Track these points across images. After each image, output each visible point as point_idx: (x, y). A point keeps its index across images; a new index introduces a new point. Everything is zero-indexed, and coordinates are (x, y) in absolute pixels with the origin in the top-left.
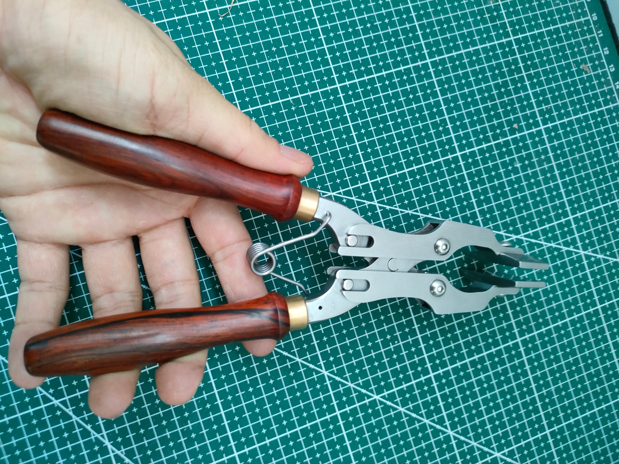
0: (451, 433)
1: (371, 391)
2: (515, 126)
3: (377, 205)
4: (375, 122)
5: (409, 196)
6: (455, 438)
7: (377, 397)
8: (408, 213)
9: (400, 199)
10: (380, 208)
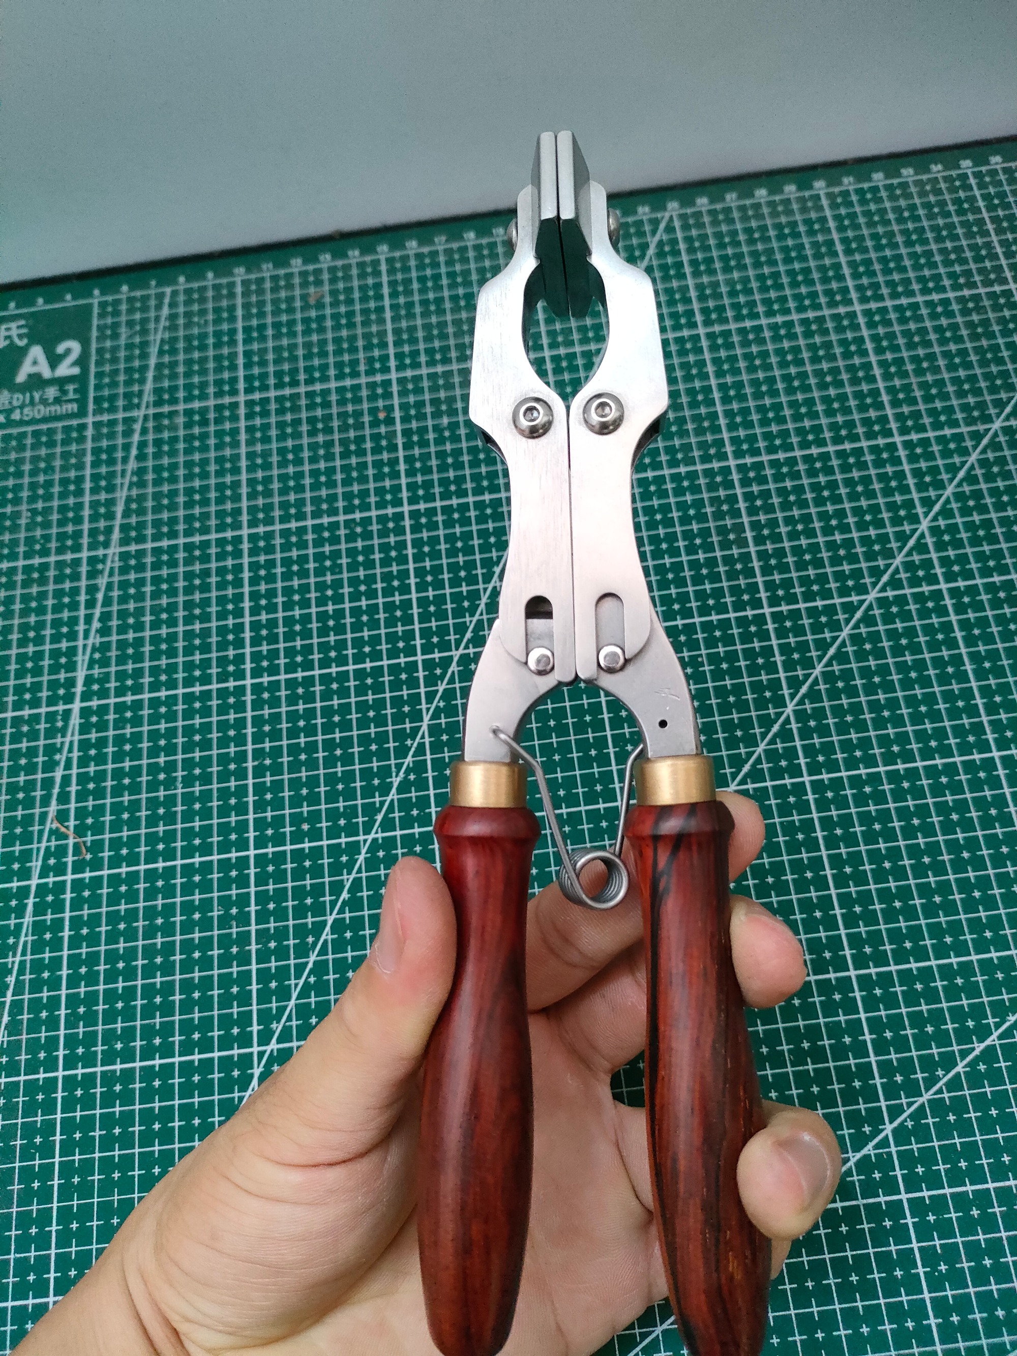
0: (873, 595)
1: (779, 715)
2: (382, 416)
3: (461, 651)
4: (323, 631)
5: (457, 598)
6: (883, 589)
7: (790, 708)
8: (486, 604)
9: (459, 612)
10: (467, 647)
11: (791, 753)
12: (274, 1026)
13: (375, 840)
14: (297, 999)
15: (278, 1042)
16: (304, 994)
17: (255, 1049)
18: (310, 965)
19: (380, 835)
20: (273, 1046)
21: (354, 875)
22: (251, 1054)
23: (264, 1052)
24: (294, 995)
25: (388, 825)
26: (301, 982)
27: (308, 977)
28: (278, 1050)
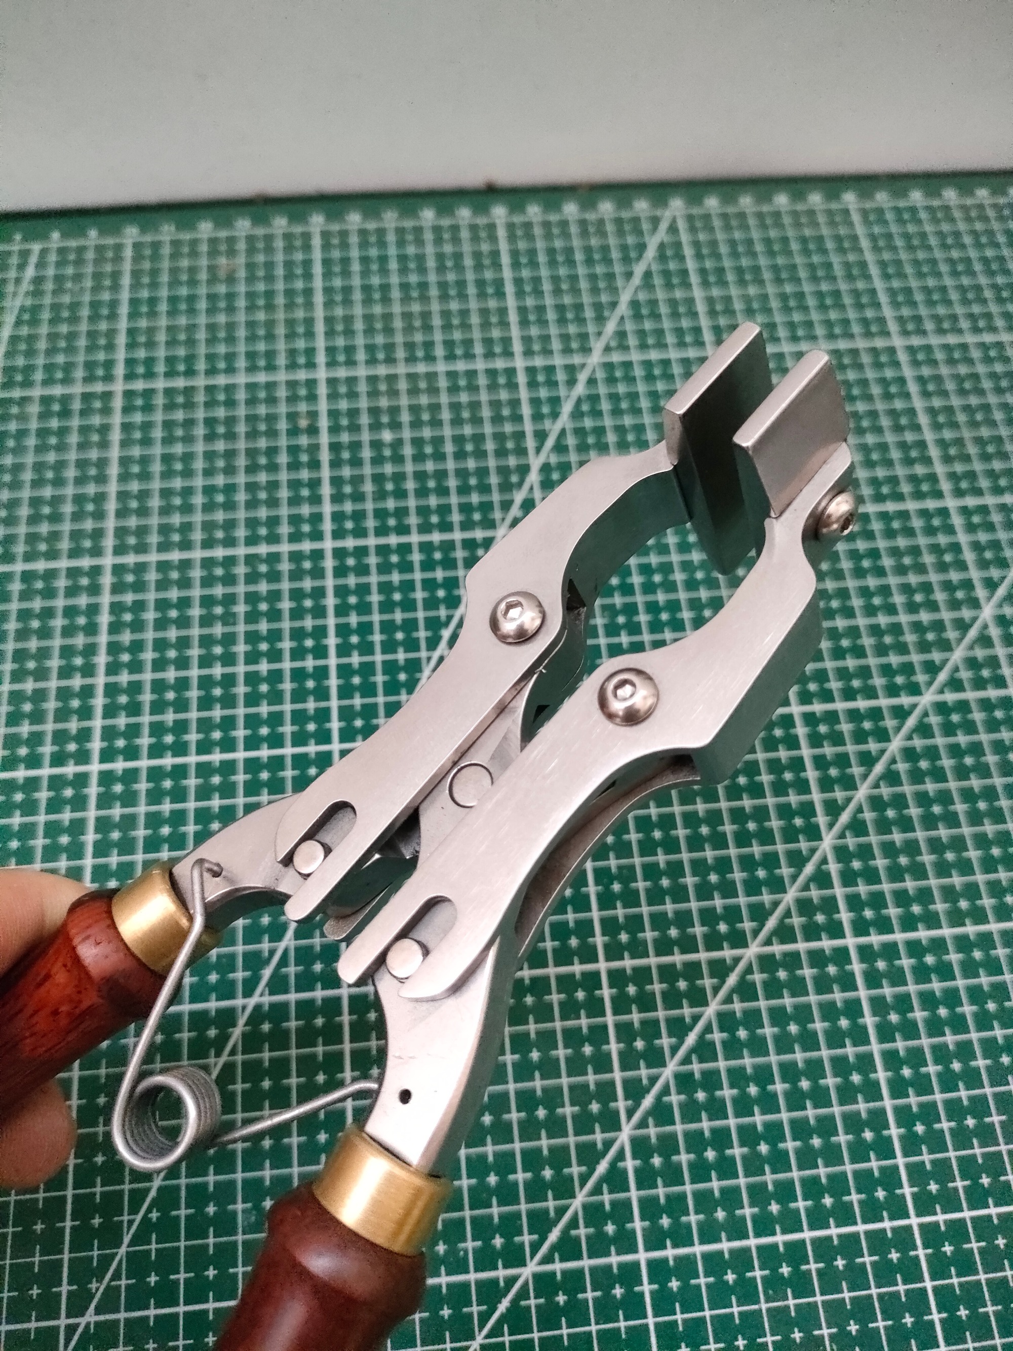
0: (928, 698)
2: (303, 423)
4: (206, 703)
5: (391, 668)
7: (827, 842)
11: (830, 905)
12: (93, 1286)
13: (258, 1008)
14: (128, 1246)
15: (98, 1312)
16: (140, 1238)
17: (63, 1322)
18: (153, 1193)
19: (267, 1000)
20: (90, 1317)
21: (224, 1058)
22: (57, 1328)
23: (76, 1326)
24: (127, 1240)
25: (278, 984)
26: (139, 1218)
27: (149, 1210)
28: (97, 1324)
